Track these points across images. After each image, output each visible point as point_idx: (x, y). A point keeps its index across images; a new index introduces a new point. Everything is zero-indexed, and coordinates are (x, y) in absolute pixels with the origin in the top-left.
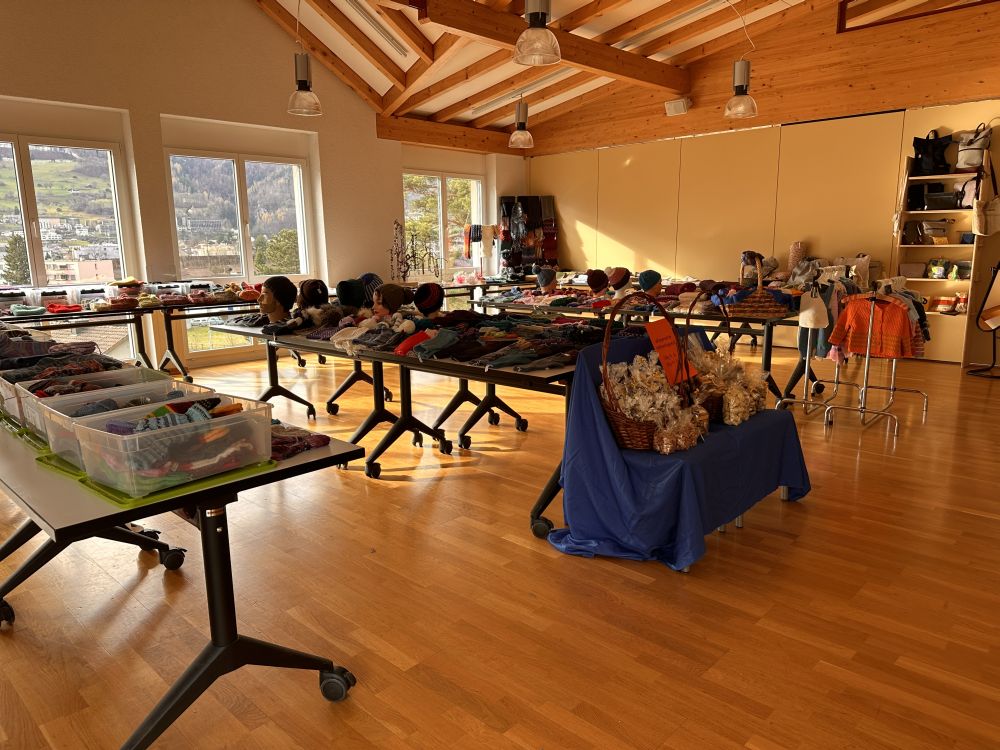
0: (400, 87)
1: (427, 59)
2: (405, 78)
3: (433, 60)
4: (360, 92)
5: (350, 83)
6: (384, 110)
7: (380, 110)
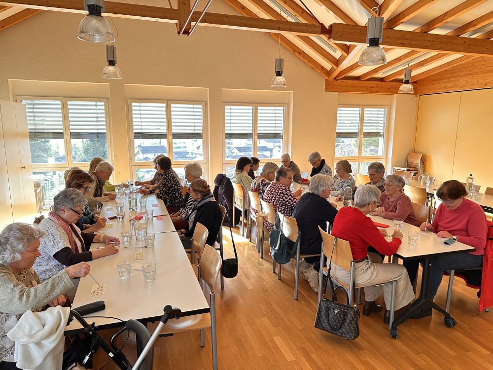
0: (335, 67)
1: (345, 54)
2: (337, 62)
3: (348, 54)
4: (317, 70)
5: (313, 66)
6: (329, 77)
7: (327, 78)
